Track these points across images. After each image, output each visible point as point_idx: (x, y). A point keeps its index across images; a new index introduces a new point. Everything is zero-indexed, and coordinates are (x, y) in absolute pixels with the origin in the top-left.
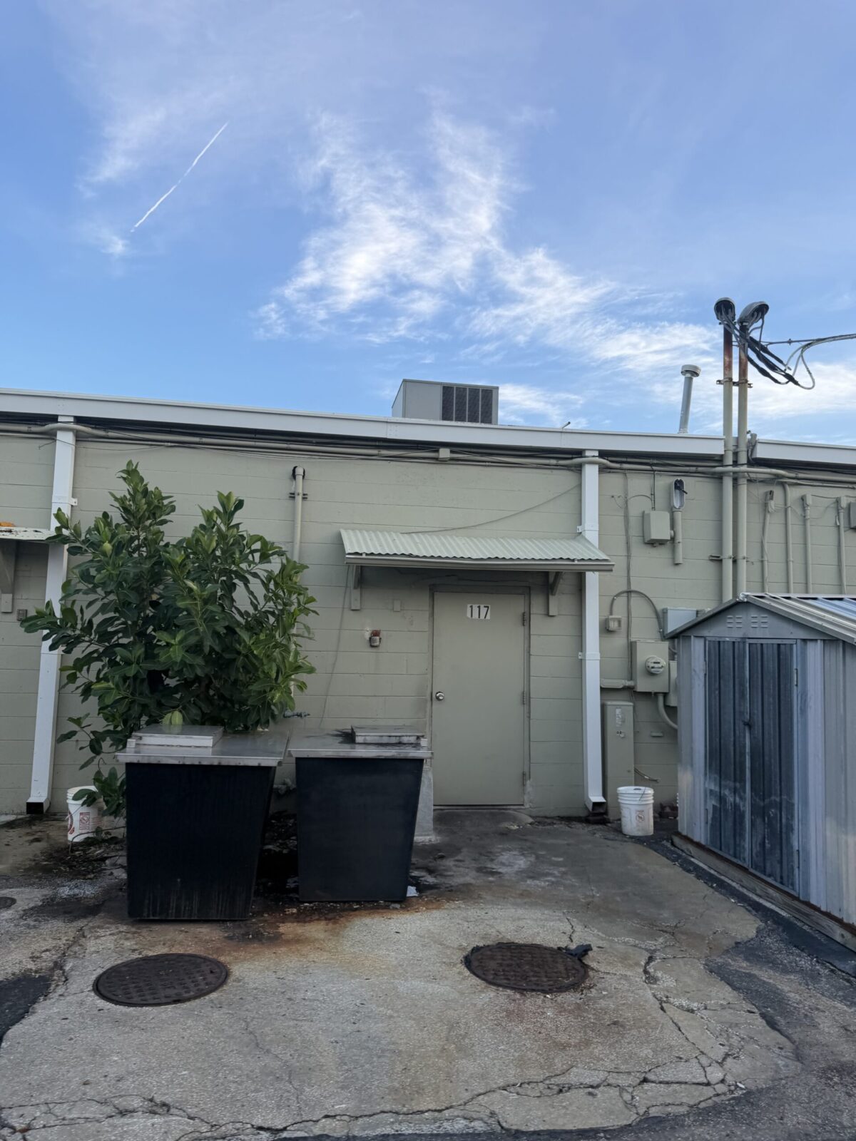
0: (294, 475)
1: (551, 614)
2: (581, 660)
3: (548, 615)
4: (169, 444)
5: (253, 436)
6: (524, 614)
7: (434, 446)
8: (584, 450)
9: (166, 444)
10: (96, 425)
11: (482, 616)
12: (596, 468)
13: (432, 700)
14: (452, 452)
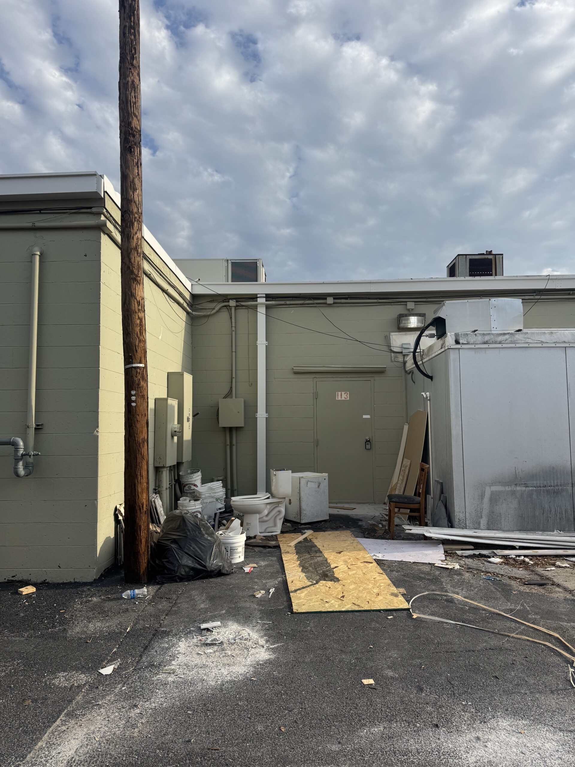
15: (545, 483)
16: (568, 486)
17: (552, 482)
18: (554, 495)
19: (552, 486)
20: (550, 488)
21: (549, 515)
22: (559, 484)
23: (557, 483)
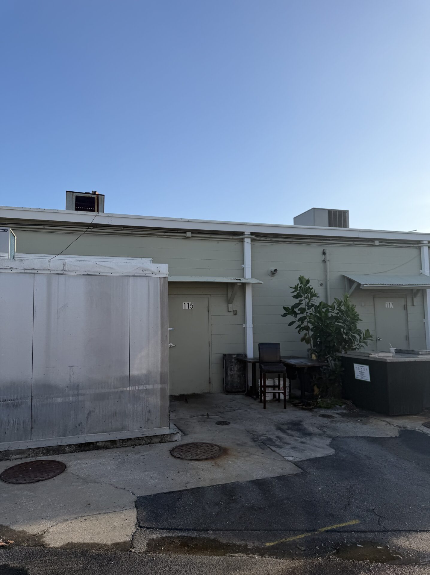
0: (324, 253)
1: (415, 305)
2: (425, 322)
3: (413, 305)
4: (281, 242)
5: (309, 238)
6: (404, 305)
7: (373, 240)
8: (423, 241)
9: (280, 242)
10: (256, 235)
11: (391, 307)
12: (427, 248)
13: (376, 340)
14: (379, 242)
15: (5, 397)
16: (28, 399)
17: (12, 396)
18: (13, 408)
19: (11, 399)
20: (9, 401)
21: (7, 427)
22: (19, 397)
23: (17, 396)
